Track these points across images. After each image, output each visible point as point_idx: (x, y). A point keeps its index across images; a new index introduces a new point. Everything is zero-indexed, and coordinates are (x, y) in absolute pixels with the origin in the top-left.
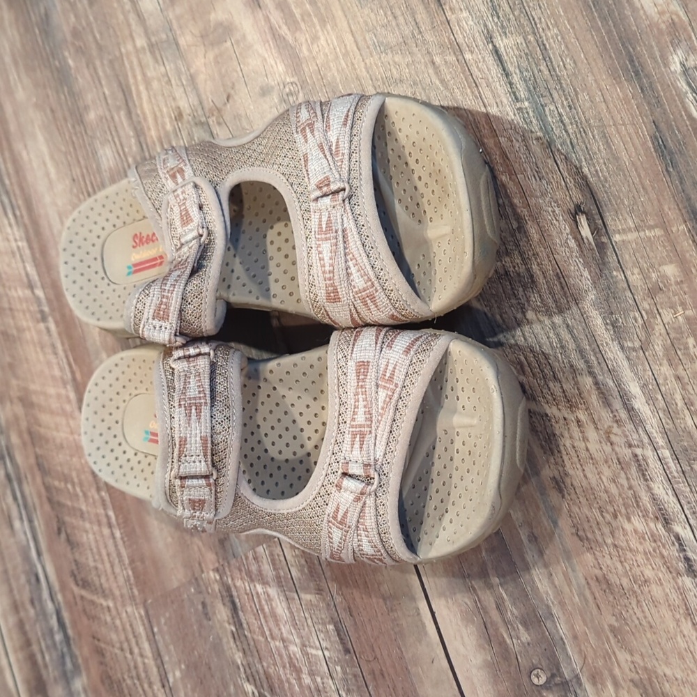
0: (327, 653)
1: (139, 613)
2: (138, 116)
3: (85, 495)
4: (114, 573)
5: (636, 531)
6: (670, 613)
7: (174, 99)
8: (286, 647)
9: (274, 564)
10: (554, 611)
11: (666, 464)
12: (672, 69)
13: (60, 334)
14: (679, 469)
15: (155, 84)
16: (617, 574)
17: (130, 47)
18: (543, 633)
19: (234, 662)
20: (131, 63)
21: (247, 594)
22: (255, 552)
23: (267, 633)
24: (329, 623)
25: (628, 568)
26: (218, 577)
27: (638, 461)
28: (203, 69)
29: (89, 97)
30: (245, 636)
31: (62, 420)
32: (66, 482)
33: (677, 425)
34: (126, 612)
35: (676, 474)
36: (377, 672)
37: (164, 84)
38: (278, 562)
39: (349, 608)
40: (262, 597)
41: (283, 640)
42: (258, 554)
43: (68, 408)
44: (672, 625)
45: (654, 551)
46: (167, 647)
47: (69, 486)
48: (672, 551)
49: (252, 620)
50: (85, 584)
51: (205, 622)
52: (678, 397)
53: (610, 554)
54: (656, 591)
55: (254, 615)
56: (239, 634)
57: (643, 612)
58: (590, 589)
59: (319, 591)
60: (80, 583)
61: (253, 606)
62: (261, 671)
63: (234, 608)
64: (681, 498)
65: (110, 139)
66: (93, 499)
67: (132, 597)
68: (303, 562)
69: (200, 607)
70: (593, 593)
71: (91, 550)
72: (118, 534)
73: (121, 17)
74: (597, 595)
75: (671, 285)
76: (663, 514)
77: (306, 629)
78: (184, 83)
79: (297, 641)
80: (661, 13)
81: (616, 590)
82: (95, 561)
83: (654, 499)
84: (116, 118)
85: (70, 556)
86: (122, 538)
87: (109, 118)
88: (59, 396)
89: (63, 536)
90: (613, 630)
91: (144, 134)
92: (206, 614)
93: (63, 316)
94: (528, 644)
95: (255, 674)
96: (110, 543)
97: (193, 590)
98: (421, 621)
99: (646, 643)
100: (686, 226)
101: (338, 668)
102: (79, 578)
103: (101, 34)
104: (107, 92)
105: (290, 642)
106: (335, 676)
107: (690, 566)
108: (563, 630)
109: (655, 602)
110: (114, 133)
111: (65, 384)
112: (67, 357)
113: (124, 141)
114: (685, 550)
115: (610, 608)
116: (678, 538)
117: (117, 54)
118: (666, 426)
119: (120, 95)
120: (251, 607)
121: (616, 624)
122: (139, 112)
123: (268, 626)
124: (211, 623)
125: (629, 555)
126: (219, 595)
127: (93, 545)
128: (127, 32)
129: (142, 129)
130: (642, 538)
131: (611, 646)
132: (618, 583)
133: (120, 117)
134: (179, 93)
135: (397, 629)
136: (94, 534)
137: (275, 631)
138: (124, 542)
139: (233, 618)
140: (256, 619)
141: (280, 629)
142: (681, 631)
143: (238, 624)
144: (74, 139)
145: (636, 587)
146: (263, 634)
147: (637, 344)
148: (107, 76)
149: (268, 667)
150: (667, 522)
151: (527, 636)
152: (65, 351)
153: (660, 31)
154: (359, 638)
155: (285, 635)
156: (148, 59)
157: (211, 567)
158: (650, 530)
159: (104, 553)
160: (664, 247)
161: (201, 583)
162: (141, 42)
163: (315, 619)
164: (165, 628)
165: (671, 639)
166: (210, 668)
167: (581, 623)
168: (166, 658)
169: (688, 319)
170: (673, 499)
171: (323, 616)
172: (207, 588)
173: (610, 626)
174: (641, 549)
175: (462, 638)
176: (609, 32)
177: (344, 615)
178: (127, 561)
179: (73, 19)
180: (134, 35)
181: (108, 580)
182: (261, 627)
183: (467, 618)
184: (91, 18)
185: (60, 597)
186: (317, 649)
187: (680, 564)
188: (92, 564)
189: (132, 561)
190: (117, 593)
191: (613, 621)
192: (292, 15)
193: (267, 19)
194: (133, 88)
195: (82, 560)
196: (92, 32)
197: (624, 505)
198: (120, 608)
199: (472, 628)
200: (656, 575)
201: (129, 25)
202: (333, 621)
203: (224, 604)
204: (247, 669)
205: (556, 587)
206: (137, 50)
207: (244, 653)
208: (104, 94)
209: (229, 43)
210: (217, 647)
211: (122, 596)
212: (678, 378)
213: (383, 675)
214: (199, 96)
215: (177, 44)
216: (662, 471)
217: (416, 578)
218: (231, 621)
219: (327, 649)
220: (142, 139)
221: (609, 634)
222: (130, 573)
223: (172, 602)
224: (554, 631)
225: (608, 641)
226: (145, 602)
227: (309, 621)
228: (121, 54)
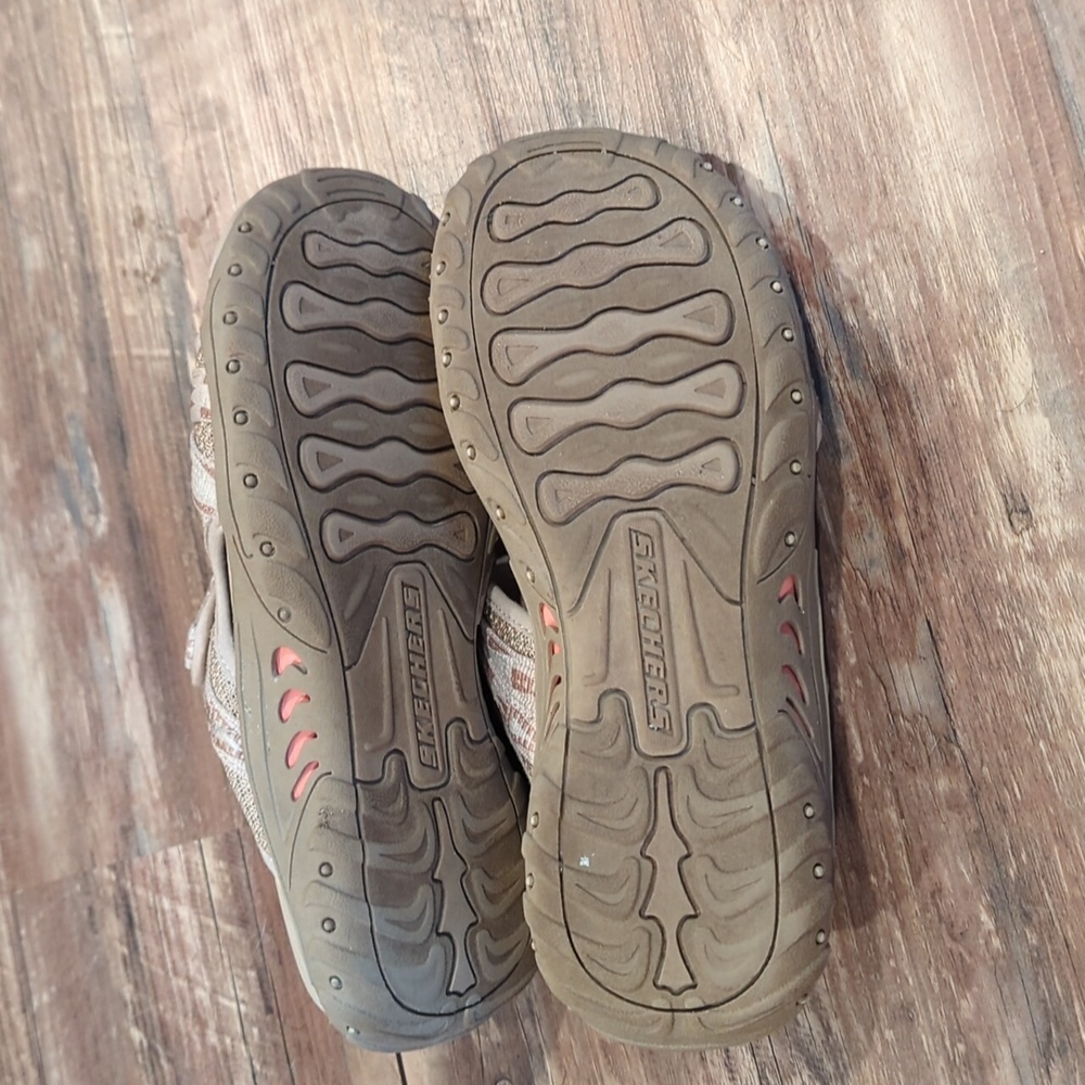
0: (243, 1008)
2: (83, 205)
7: (135, 194)
8: (191, 990)
9: (189, 875)
10: (536, 1008)
15: (112, 167)
17: (85, 104)
18: (518, 1035)
19: (121, 997)
21: (149, 908)
22: (166, 854)
23: (170, 966)
24: (251, 968)
26: (114, 877)
28: (179, 160)
29: (19, 162)
30: (141, 965)
36: (304, 1046)
37: (123, 169)
38: (194, 873)
39: (279, 953)
40: (169, 916)
41: (189, 979)
42: (170, 858)
46: (35, 958)
49: (152, 944)
51: (89, 935)
55: (156, 938)
56: (132, 960)
59: (243, 922)
61: (156, 926)
62: (155, 1015)
63: (130, 924)
65: (41, 229)
68: (227, 879)
69: (85, 913)
73: (77, 56)
77: (221, 970)
78: (152, 174)
79: (207, 984)
84: (53, 201)
87: (43, 197)
90: (604, 1046)
91: (88, 232)
92: (92, 924)
94: (498, 1044)
95: (146, 1016)
97: (78, 887)
101: (255, 1031)
103: (46, 73)
104: (45, 161)
105: (198, 984)
106: (249, 1039)
108: (543, 1035)
110: (47, 221)
113: (60, 236)
117: (65, 109)
119: (62, 170)
120: (153, 927)
122: (85, 200)
123: (171, 956)
124: (97, 937)
126: (112, 902)
128: (82, 82)
129: (87, 226)
131: (598, 1067)
133: (57, 200)
134: (143, 186)
137: (180, 965)
139: (127, 936)
140: (157, 943)
141: (186, 964)
142: (686, 1066)
143: (133, 946)
146: (164, 966)
148: (47, 136)
149: (165, 1011)
151: (498, 1034)
154: (286, 995)
155: (192, 973)
156: (106, 126)
157: (107, 861)
161: (91, 880)
162: (99, 100)
163: (233, 960)
164: (36, 933)
166: (88, 998)
167: (566, 1030)
168: (32, 974)
171: (245, 957)
172: (97, 890)
173: (602, 1041)
177: (272, 963)
179: (9, 42)
180: (92, 86)
182: (162, 956)
184: (35, 48)
186: (231, 999)
193: (274, 112)
194: (81, 164)
196: (34, 68)
201: (86, 72)
202: (255, 966)
203: (118, 916)
204: (137, 1009)
206: (92, 111)
207: (136, 986)
208: (41, 163)
209: (218, 134)
210: (101, 971)
213: (311, 1051)
214: (169, 197)
215: (149, 117)
218: (124, 940)
219: (243, 1001)
220: (85, 240)
221: (599, 1051)
223: (50, 899)
224: (532, 1034)
225: (597, 1061)
226: (12, 892)
227: (226, 960)
228: (70, 109)
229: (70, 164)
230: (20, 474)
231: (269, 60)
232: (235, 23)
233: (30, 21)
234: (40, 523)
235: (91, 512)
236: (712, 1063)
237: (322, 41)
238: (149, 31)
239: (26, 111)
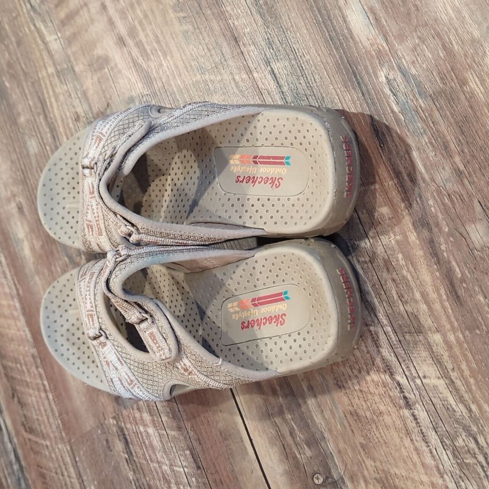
0: (186, 470)
1: (66, 448)
2: (51, 118)
3: (28, 371)
4: (49, 422)
5: (373, 381)
6: (397, 433)
7: (74, 107)
8: (160, 467)
9: (150, 412)
10: (326, 436)
11: (389, 336)
12: (380, 81)
13: (8, 264)
14: (397, 339)
15: (61, 98)
16: (363, 409)
17: (44, 73)
18: (320, 450)
19: (128, 478)
20: (45, 84)
21: (134, 433)
22: (138, 405)
23: (148, 458)
24: (187, 449)
25: (369, 405)
26: (115, 423)
27: (372, 335)
28: (91, 87)
29: (20, 107)
30: (135, 461)
31: (12, 322)
32: (16, 363)
33: (394, 311)
34: (58, 448)
35: (395, 343)
36: (218, 481)
37: (66, 97)
38: (152, 411)
39: (199, 439)
40: (144, 434)
41: (158, 462)
42: (140, 406)
43: (15, 313)
44: (398, 441)
45: (385, 393)
46: (85, 469)
47: (18, 366)
48: (396, 393)
49: (138, 450)
50: (31, 431)
51: (109, 453)
52: (394, 292)
53: (358, 397)
54: (387, 419)
55: (139, 446)
56: (130, 460)
57: (380, 433)
58: (347, 419)
59: (179, 428)
60: (28, 430)
61: (139, 440)
62: (145, 484)
63: (127, 443)
64: (399, 357)
65: (34, 134)
66: (34, 374)
67: (62, 438)
68: (168, 410)
69: (105, 443)
70: (349, 423)
71: (34, 408)
72: (51, 397)
73: (38, 54)
74: (351, 423)
75: (386, 220)
76: (389, 369)
77: (173, 454)
78: (80, 96)
79: (167, 462)
80: (372, 45)
81: (363, 419)
82: (37, 415)
83: (383, 359)
84: (37, 120)
85: (21, 412)
86: (54, 399)
87: (33, 120)
88: (9, 306)
89: (16, 399)
90: (362, 445)
91: (55, 130)
92: (109, 447)
93: (10, 252)
94: (311, 458)
95: (141, 485)
96: (46, 402)
97: (100, 432)
98: (244, 445)
99: (383, 454)
100: (394, 182)
101: (194, 479)
102: (27, 427)
103: (25, 64)
104: (31, 103)
105: (163, 463)
106: (191, 484)
107: (407, 402)
108: (331, 447)
109: (387, 427)
110: (37, 130)
111: (12, 298)
112: (13, 280)
113: (43, 135)
114: (403, 392)
115: (360, 432)
116: (399, 384)
117: (37, 78)
118: (388, 312)
119: (39, 105)
120: (137, 441)
121: (364, 442)
122: (52, 116)
123: (148, 453)
124: (112, 453)
125: (370, 396)
126: (116, 434)
127: (35, 405)
128: (42, 64)
129: (54, 127)
130: (377, 385)
131: (361, 457)
132: (364, 415)
133: (40, 120)
134: (76, 103)
135: (229, 452)
136: (36, 397)
137: (153, 456)
138: (55, 402)
139: (126, 449)
140: (140, 449)
141: (156, 455)
142: (404, 445)
143: (130, 453)
144: (12, 135)
145: (375, 417)
146: (146, 459)
147: (367, 259)
148: (31, 93)
149: (149, 481)
150: (392, 374)
151: (310, 452)
152: (12, 276)
153: (372, 56)
154: (205, 459)
155: (159, 459)
156: (56, 80)
157: (111, 416)
158: (382, 380)
159: (43, 410)
160: (381, 196)
161: (105, 427)
162: (51, 70)
163: (177, 448)
164: (84, 458)
165: (398, 450)
166: (113, 483)
167: (342, 442)
168: (85, 478)
169: (397, 242)
170: (394, 359)
171: (183, 445)
172: (108, 430)
173: (361, 443)
174: (376, 392)
175: (270, 456)
176: (341, 57)
177: (196, 444)
178: (57, 414)
179: (7, 55)
180: (46, 65)
181: (45, 427)
182: (144, 454)
183: (272, 443)
184: (19, 55)
185: (15, 440)
186: (180, 467)
187: (401, 401)
188: (35, 417)
189: (60, 414)
190: (52, 435)
191: (362, 440)
192: (145, 50)
193: (130, 53)
194: (48, 101)
195: (29, 414)
196: (20, 64)
197: (365, 364)
198: (54, 446)
199: (276, 449)
200: (387, 409)
201: (43, 59)
202: (189, 448)
203: (120, 440)
204: (136, 482)
205: (326, 419)
206: (49, 76)
207: (134, 472)
208: (29, 104)
209: (106, 70)
210: (117, 469)
211: (55, 438)
212: (394, 280)
213: (222, 482)
214: (90, 105)
215: (74, 71)
216: (387, 341)
217: (240, 418)
218: (125, 451)
219: (186, 466)
220: (55, 133)
221: (360, 448)
222: (60, 422)
223: (87, 440)
224: (326, 448)
225: (360, 453)
226: (70, 441)
227: (174, 449)
229: (43, 102)
230: (43, 246)
231: (123, 30)
232: (106, 19)
233: (15, 44)
234: (55, 266)
235: (77, 256)
236: (416, 440)
237: (146, 16)
238: (68, 33)
239: (19, 84)
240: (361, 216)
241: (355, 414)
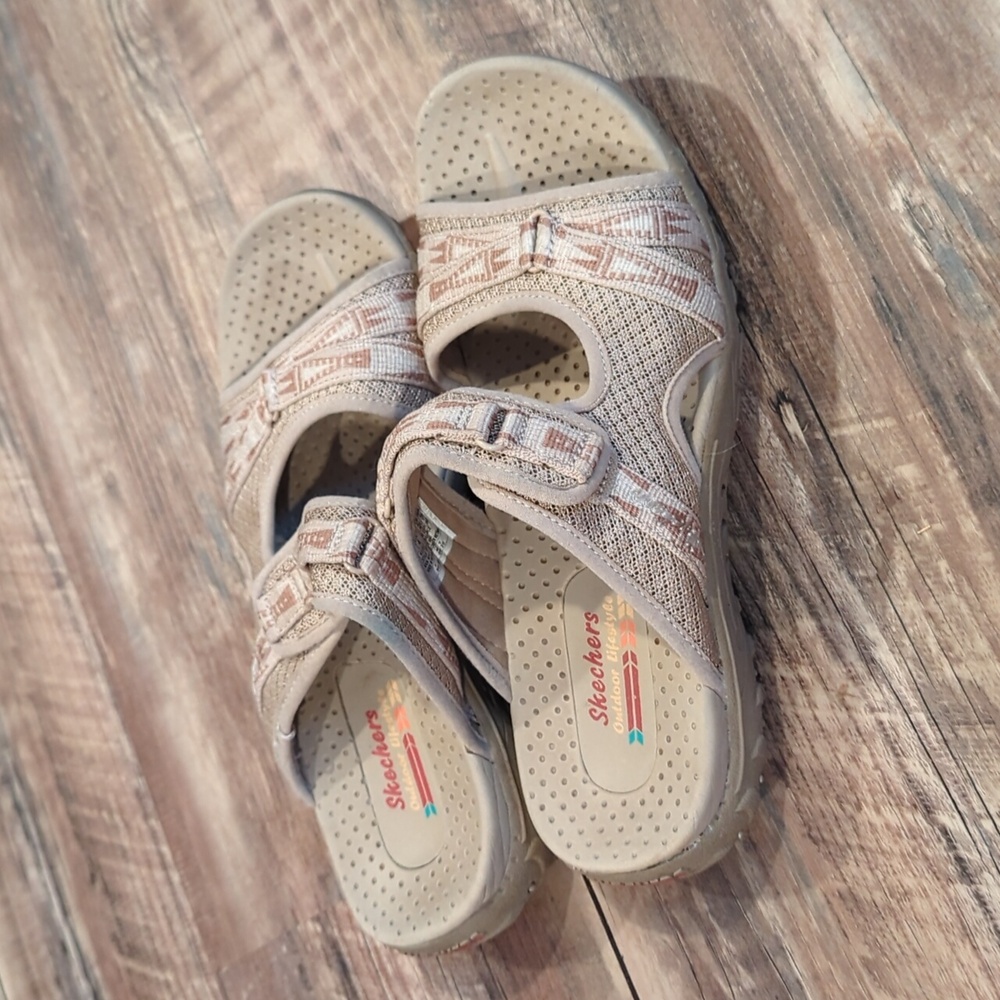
1: (211, 988)
2: (179, 300)
3: (127, 825)
4: (172, 932)
5: (888, 826)
6: (942, 935)
10: (786, 943)
11: (922, 732)
12: (893, 208)
13: (83, 603)
14: (940, 737)
15: (203, 258)
16: (867, 887)
17: (165, 210)
18: (772, 975)
20: (168, 231)
21: (361, 950)
24: (478, 982)
25: (881, 877)
26: (319, 929)
27: (884, 729)
29: (112, 280)
31: (91, 724)
32: (100, 809)
33: (934, 679)
34: (193, 987)
35: (936, 745)
37: (214, 257)
40: (383, 952)
43: (99, 705)
44: (945, 951)
45: (915, 851)
47: (105, 815)
48: (940, 850)
49: (370, 985)
50: (132, 951)
51: (304, 993)
52: (931, 641)
53: (856, 861)
54: (921, 905)
55: (373, 978)
57: (905, 936)
58: (832, 909)
60: (126, 950)
61: (371, 965)
63: (344, 971)
64: (945, 776)
65: (143, 334)
66: (140, 831)
67: (200, 966)
69: (296, 972)
70: (835, 914)
71: (139, 901)
72: (176, 877)
73: (151, 170)
74: (842, 917)
75: (911, 491)
76: (922, 800)
77: (446, 993)
80: (874, 136)
81: (867, 908)
82: (145, 917)
83: (910, 780)
84: (150, 304)
85: (109, 912)
86: (182, 883)
87: (140, 305)
88: (85, 690)
89: (99, 886)
90: (866, 963)
91: (189, 324)
92: (305, 982)
93: (87, 578)
94: (753, 991)
96: (166, 891)
97: (284, 949)
98: (604, 969)
99: (912, 979)
100: (926, 412)
102: (123, 943)
103: (125, 194)
104: (137, 271)
107: (964, 869)
108: (798, 968)
109: (920, 922)
110: (148, 325)
111: (92, 672)
112: (94, 635)
113: (162, 335)
114: (955, 848)
115: (861, 934)
116: (945, 831)
117: (149, 219)
118: (919, 681)
119: (155, 275)
120: (368, 967)
121: (870, 956)
122: (182, 296)
123: (392, 991)
124: (312, 993)
125: (881, 859)
126: (322, 953)
127: (142, 896)
129: (187, 319)
130: (897, 834)
131: (864, 986)
132: (869, 898)
133: (155, 303)
135: (572, 984)
136: (143, 879)
138: (185, 889)
139: (343, 984)
140: (375, 984)
142: (958, 960)
143: (351, 993)
144: (94, 336)
145: (893, 902)
147: (872, 573)
150: (928, 811)
151: (750, 980)
152: (91, 627)
153: (873, 159)
156: (191, 223)
157: (309, 915)
158: (908, 824)
159: (158, 906)
160: (899, 441)
161: (297, 938)
162: (180, 202)
163: (457, 979)
165: (946, 970)
167: (822, 956)
169: (936, 535)
170: (934, 779)
171: (469, 973)
172: (305, 946)
173: (863, 958)
174: (896, 849)
175: (662, 989)
176: (807, 163)
177: (498, 971)
178: (190, 915)
179: (85, 175)
180: (171, 193)
181: (164, 943)
182: (382, 994)
183: (667, 961)
184: (111, 173)
185: (97, 972)
187: (950, 867)
188: (140, 922)
189: (197, 915)
190: (178, 960)
191: (866, 952)
192: (384, 159)
194: (172, 265)
195: (127, 917)
196: (113, 192)
197: (870, 790)
198: (183, 981)
199: (675, 976)
200: (920, 884)
201: (163, 180)
202: (483, 979)
203: (330, 966)
205: (785, 910)
206: (175, 214)
208: (132, 274)
211: (186, 964)
212: (930, 615)
215: (230, 203)
216: (917, 742)
218: (341, 989)
220: (187, 332)
221: (862, 969)
222: (196, 931)
223: (257, 968)
224: (786, 970)
225: (861, 980)
226: (218, 972)
227: (450, 982)
228: (154, 219)
229: (162, 269)
230: (160, 564)
231: (336, 118)
232: (299, 98)
233: (102, 152)
234: (187, 604)
235: (236, 581)
236: (986, 949)
237: (386, 90)
238: (217, 128)
239: (111, 233)
240: (857, 484)
241: (850, 899)
